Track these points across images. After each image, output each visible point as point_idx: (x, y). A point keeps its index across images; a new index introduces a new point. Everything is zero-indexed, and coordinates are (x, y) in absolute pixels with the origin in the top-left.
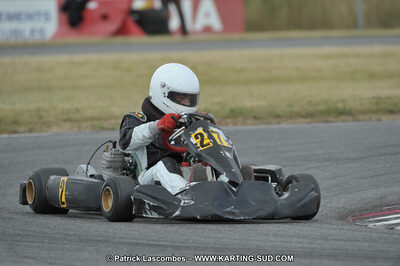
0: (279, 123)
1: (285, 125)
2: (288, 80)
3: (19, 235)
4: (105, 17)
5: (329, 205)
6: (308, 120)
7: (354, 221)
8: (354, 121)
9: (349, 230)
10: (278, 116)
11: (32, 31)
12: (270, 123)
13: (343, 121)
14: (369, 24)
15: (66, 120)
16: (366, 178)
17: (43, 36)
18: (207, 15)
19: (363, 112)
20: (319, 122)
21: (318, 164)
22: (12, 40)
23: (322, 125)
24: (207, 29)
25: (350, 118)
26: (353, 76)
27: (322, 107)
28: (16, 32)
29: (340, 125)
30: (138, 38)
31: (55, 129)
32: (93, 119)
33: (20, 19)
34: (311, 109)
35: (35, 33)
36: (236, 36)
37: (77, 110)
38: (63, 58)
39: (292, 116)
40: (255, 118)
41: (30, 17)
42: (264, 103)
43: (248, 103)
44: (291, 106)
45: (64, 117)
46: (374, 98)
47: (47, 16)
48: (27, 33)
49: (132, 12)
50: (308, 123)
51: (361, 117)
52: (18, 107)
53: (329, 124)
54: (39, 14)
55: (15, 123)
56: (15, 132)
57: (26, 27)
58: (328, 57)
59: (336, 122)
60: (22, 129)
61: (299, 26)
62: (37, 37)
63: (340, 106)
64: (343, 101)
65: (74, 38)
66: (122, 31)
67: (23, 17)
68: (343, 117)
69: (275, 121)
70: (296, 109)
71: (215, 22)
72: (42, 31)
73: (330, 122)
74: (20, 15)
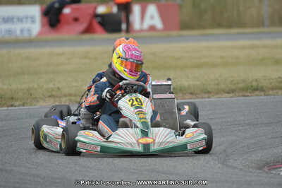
0: (209, 97)
1: (213, 99)
2: (214, 65)
3: (18, 183)
4: (76, 20)
5: (249, 158)
6: (231, 95)
7: (269, 170)
8: (265, 95)
9: (266, 177)
10: (209, 92)
11: (22, 31)
12: (202, 98)
13: (257, 95)
14: (273, 24)
15: (50, 96)
16: (277, 138)
17: (30, 34)
18: (152, 18)
19: (272, 89)
20: (239, 96)
21: (240, 128)
22: (7, 37)
23: (242, 99)
24: (152, 28)
25: (262, 93)
26: (262, 62)
27: (241, 85)
28: (9, 31)
29: (255, 98)
30: (101, 35)
31: (42, 103)
32: (70, 95)
33: (13, 21)
34: (233, 87)
35: (24, 32)
36: (174, 33)
37: (59, 88)
38: (46, 50)
39: (219, 92)
40: (191, 93)
41: (20, 20)
42: (198, 83)
43: (186, 83)
44: (218, 85)
45: (49, 94)
46: (279, 78)
47: (33, 19)
48: (18, 32)
49: (96, 16)
50: (232, 97)
51: (271, 92)
52: (14, 86)
53: (247, 98)
54: (27, 17)
55: (12, 98)
56: (12, 106)
57: (17, 28)
58: (243, 48)
59: (251, 96)
60: (17, 103)
61: (220, 26)
62: (26, 34)
63: (254, 84)
64: (257, 80)
65: (53, 35)
66: (89, 30)
67: (15, 20)
68: (257, 93)
69: (206, 95)
70: (222, 86)
71: (158, 23)
72: (29, 30)
73: (248, 96)
74: (13, 18)
